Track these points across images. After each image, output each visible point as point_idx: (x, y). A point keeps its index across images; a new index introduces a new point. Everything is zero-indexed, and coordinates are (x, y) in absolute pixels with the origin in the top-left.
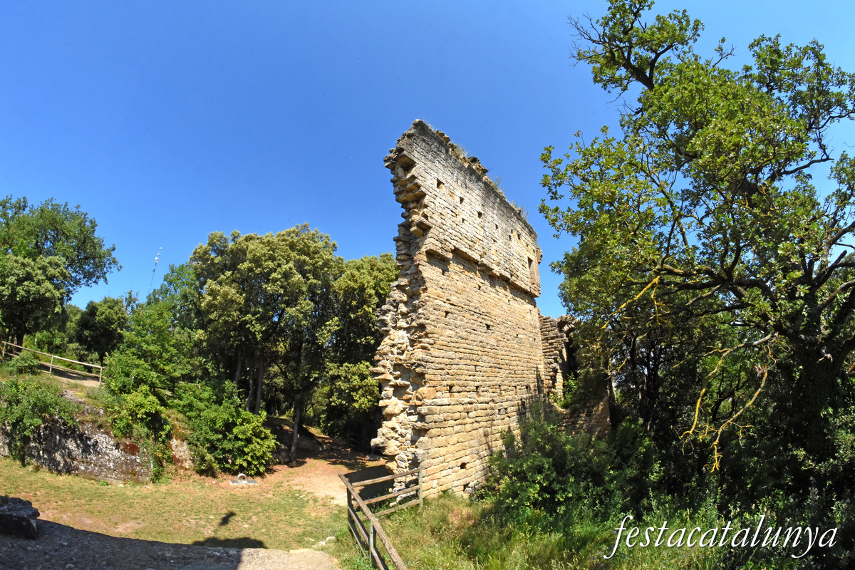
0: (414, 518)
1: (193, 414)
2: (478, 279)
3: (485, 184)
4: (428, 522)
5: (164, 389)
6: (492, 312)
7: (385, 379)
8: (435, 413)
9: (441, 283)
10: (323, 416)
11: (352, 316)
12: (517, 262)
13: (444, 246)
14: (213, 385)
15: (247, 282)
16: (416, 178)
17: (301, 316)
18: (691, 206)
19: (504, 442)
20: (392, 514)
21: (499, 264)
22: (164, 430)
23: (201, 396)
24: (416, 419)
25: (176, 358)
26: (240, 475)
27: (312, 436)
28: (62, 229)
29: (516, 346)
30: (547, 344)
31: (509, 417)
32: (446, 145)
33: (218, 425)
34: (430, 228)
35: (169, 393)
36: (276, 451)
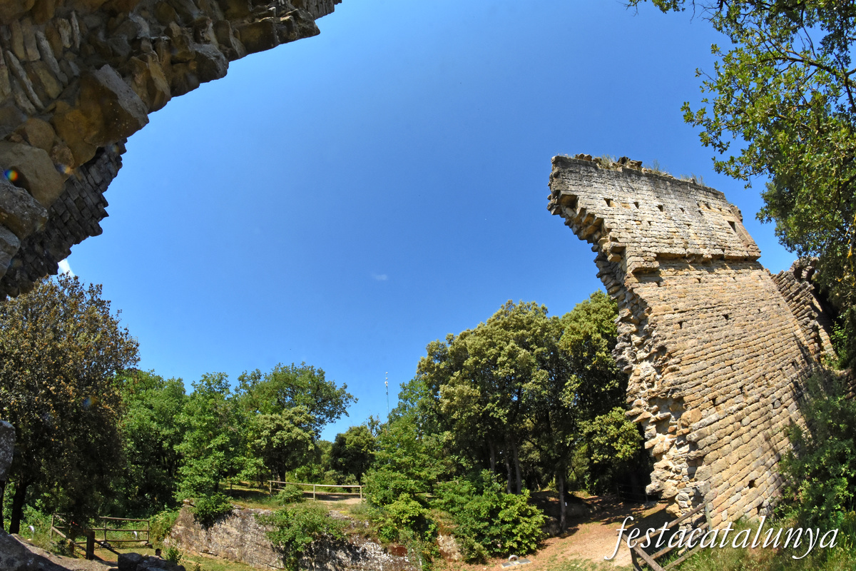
0: (707, 561)
1: (456, 509)
2: (695, 273)
3: (647, 175)
4: (725, 563)
5: (424, 492)
6: (723, 299)
7: (645, 419)
8: (707, 435)
9: (661, 296)
10: (586, 477)
11: (588, 367)
12: (721, 234)
13: (646, 258)
14: (471, 478)
15: (477, 375)
16: (586, 209)
17: (539, 387)
18: (843, 51)
19: (789, 438)
20: (682, 563)
21: (705, 246)
22: (429, 529)
23: (461, 490)
24: (688, 450)
25: (429, 462)
26: (511, 556)
27: (580, 500)
28: (296, 384)
29: (764, 322)
30: (793, 303)
31: (786, 407)
32: (591, 163)
33: (482, 514)
34: (625, 247)
35: (428, 495)
36: (546, 526)
